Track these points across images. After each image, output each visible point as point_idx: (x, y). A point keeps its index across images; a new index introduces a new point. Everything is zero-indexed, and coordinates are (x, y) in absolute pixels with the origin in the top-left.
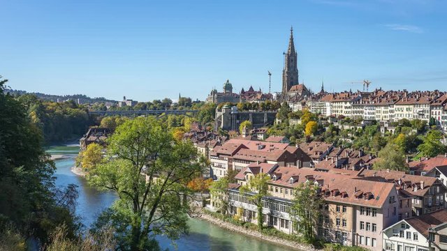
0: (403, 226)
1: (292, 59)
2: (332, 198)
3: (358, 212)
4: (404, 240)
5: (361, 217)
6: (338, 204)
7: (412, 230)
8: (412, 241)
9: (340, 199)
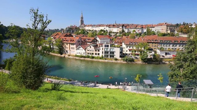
0: (80, 47)
1: (82, 18)
2: (65, 42)
3: (70, 45)
4: (80, 51)
5: (71, 46)
6: (66, 43)
7: (82, 48)
8: (82, 51)
9: (67, 42)
